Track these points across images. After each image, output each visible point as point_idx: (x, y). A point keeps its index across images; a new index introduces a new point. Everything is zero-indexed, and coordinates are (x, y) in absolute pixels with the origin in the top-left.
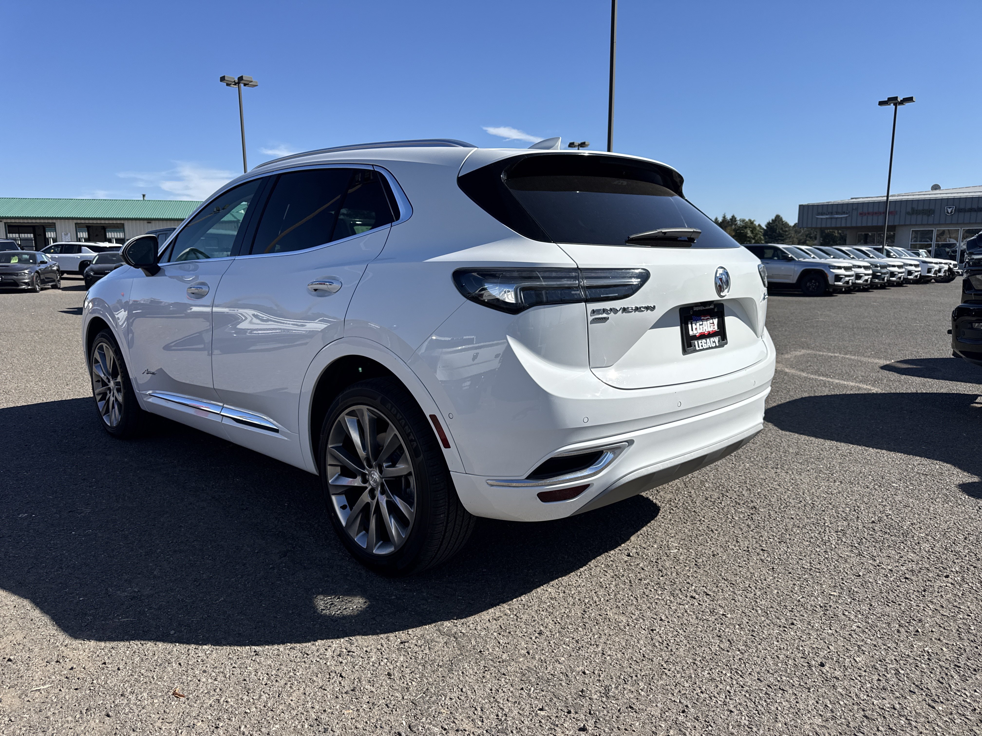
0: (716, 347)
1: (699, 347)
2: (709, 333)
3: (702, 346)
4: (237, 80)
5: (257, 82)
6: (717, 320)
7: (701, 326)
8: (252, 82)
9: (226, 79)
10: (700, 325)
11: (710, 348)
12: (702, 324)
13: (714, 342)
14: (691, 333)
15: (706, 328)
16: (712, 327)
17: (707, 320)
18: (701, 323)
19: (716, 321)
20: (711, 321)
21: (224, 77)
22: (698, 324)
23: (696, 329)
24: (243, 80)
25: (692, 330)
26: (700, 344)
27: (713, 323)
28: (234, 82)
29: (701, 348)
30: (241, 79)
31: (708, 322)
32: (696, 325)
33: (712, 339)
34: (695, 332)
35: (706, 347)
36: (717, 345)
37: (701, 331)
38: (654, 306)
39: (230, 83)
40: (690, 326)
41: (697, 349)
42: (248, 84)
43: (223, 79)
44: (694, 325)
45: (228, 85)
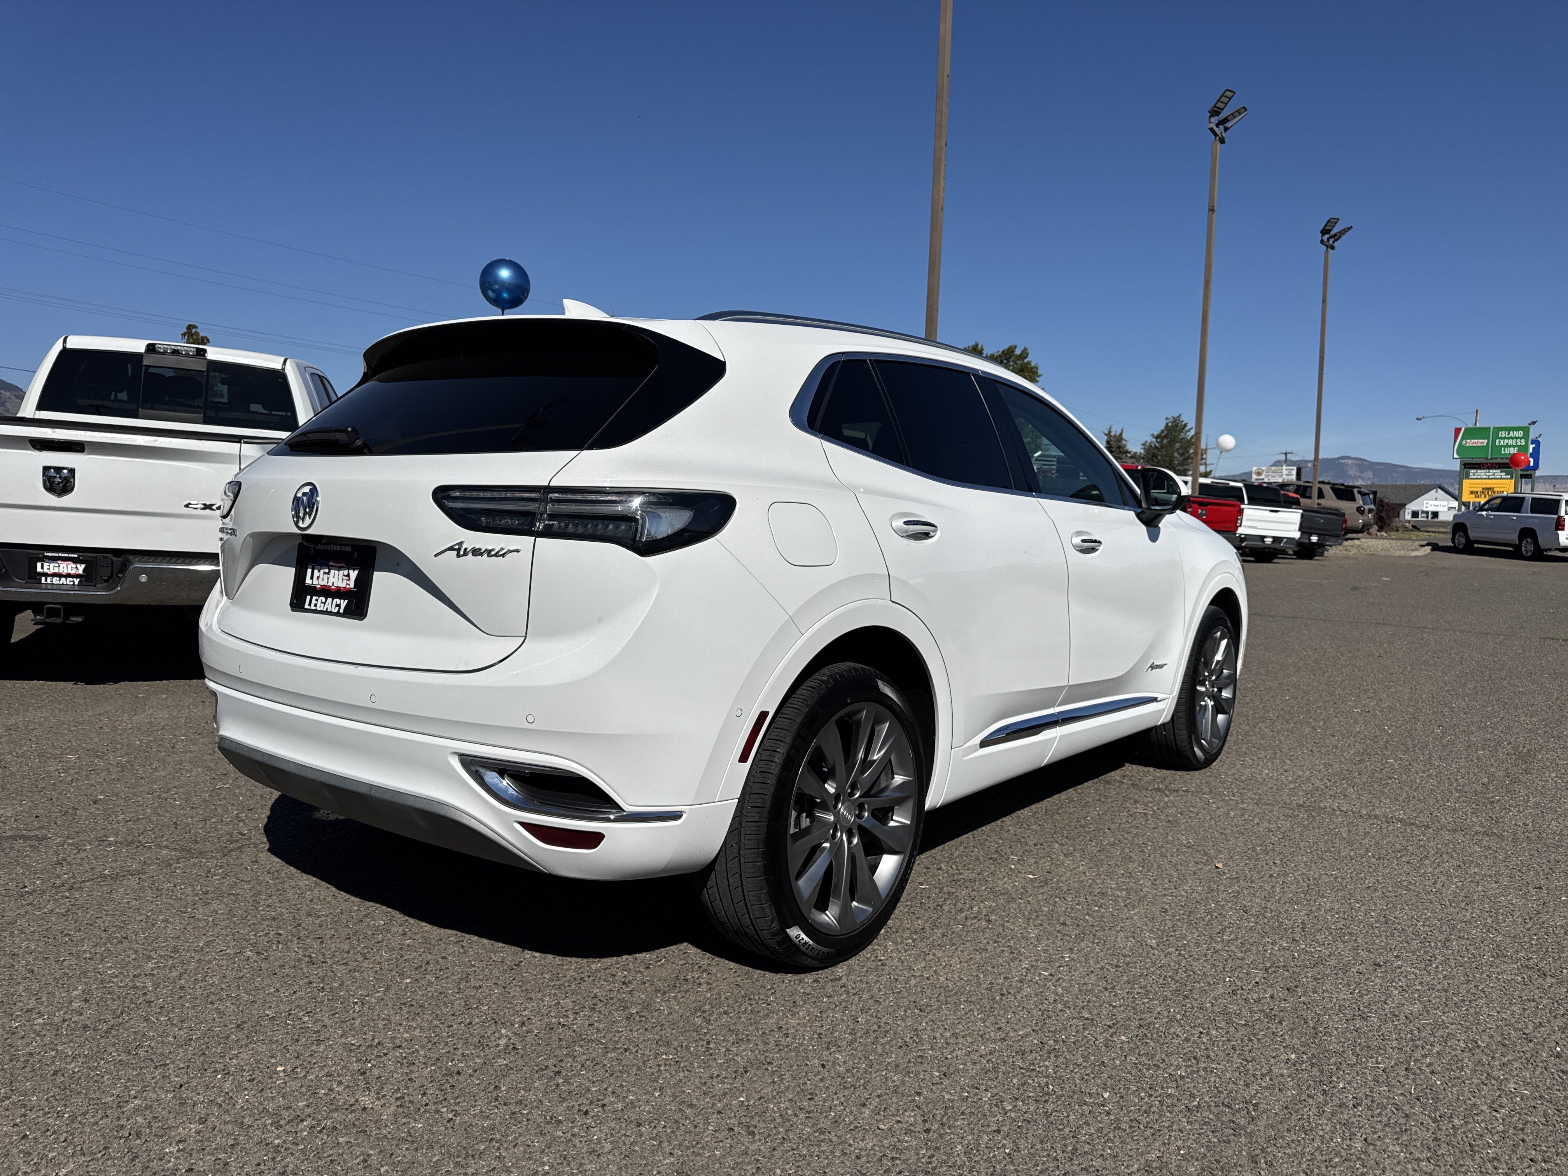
0: (338, 614)
1: (310, 605)
2: (338, 588)
3: (316, 605)
6: (356, 572)
7: (326, 576)
10: (325, 573)
11: (326, 613)
12: (328, 573)
13: (339, 606)
14: (308, 581)
15: (335, 580)
16: (345, 581)
17: (339, 569)
18: (327, 571)
19: (354, 574)
20: (346, 572)
22: (322, 571)
23: (318, 578)
25: (312, 578)
26: (314, 602)
27: (348, 576)
29: (313, 607)
31: (341, 572)
32: (319, 571)
33: (337, 601)
34: (315, 582)
35: (321, 609)
36: (341, 611)
37: (324, 583)
40: (309, 571)
41: (307, 606)
44: (316, 571)
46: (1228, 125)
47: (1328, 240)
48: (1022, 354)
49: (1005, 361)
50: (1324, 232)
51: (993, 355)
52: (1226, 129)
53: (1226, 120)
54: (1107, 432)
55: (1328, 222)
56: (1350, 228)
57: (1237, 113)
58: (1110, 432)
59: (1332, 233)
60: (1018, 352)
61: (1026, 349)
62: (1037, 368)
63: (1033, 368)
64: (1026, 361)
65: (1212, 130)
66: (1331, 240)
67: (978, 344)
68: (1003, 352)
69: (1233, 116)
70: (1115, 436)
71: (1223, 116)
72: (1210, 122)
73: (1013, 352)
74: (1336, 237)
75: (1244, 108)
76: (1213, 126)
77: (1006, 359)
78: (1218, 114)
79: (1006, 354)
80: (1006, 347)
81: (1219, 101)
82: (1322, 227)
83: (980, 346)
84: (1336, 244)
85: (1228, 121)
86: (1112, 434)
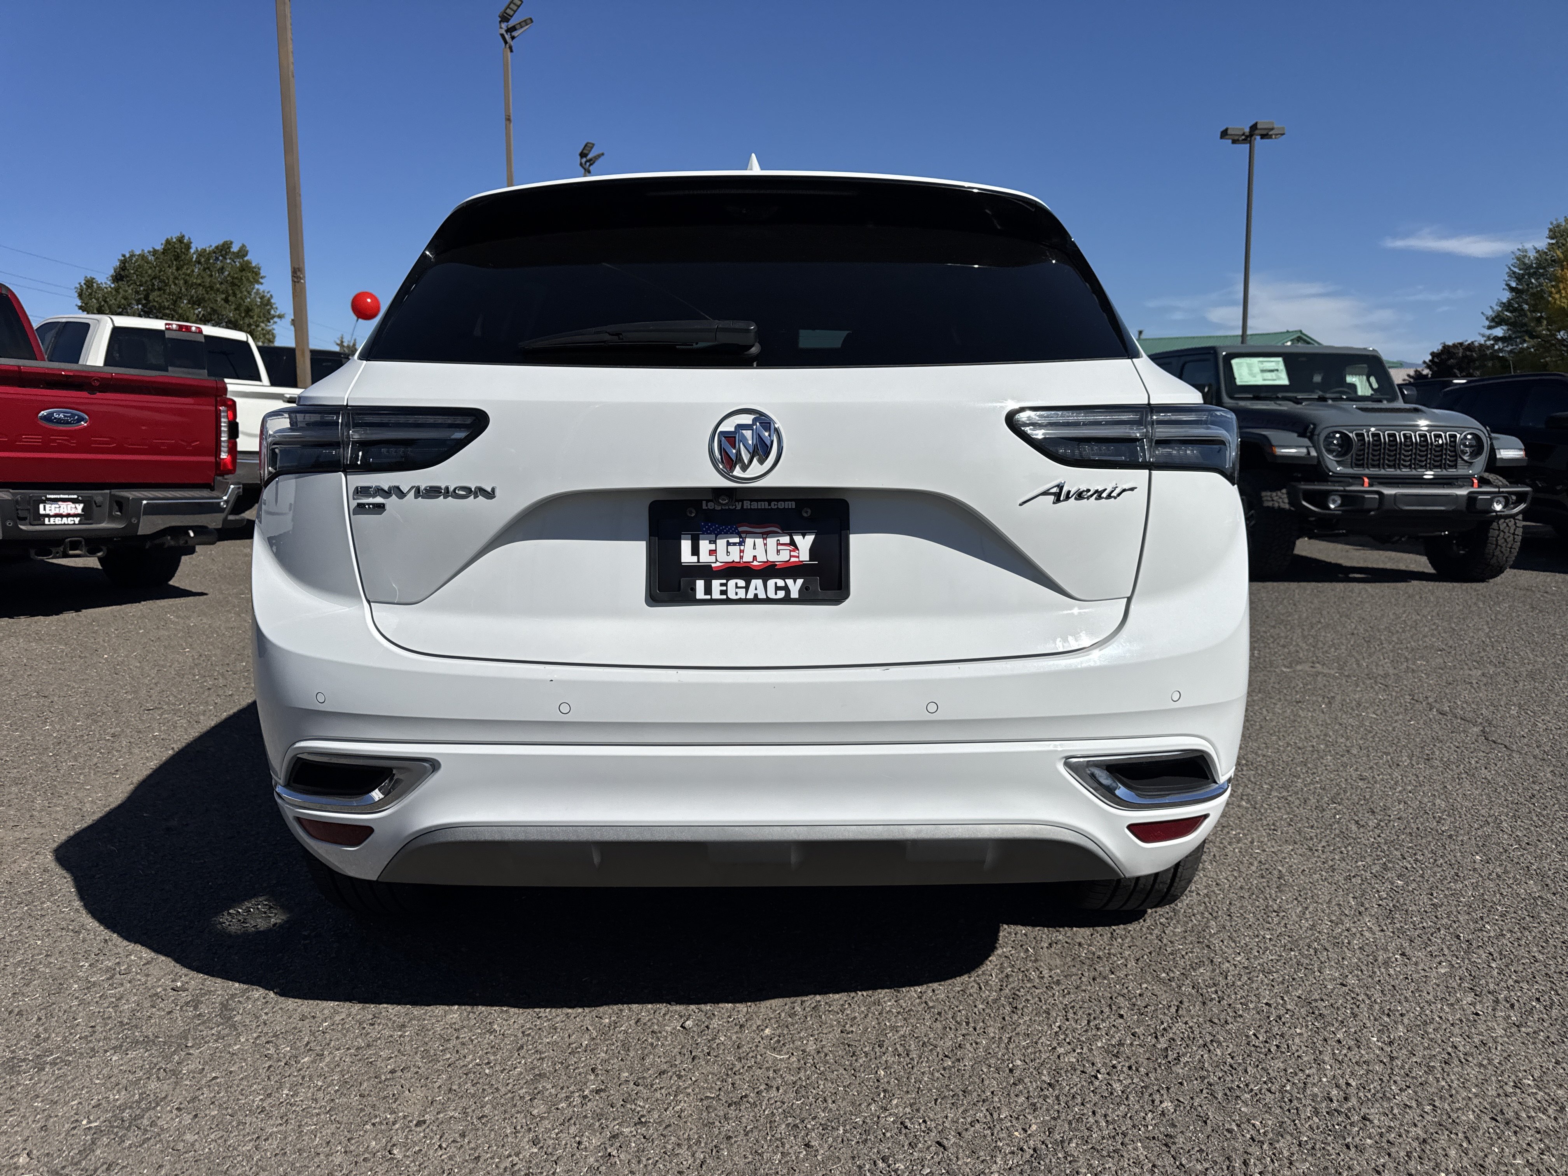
0: (789, 601)
1: (708, 593)
3: (724, 592)
4: (1247, 130)
5: (1283, 128)
8: (1272, 129)
9: (1229, 132)
13: (783, 588)
21: (1227, 130)
24: (1256, 129)
26: (717, 588)
28: (1243, 134)
29: (718, 596)
30: (1254, 127)
33: (776, 582)
36: (795, 596)
38: (493, 490)
39: (1236, 138)
41: (704, 597)
42: (1267, 134)
43: (1224, 134)
45: (1234, 142)
46: (515, 34)
47: (586, 163)
48: (240, 251)
49: (221, 258)
50: (583, 155)
51: (205, 250)
52: (513, 38)
53: (514, 29)
54: (339, 342)
55: (586, 146)
56: (603, 154)
57: (523, 24)
58: (342, 342)
59: (589, 157)
60: (235, 248)
61: (243, 246)
62: (259, 269)
63: (255, 267)
64: (246, 259)
65: (502, 35)
66: (588, 164)
67: (183, 236)
68: (217, 247)
69: (521, 25)
70: (348, 347)
71: (511, 23)
72: (501, 28)
73: (229, 248)
74: (591, 162)
75: (531, 19)
76: (503, 32)
77: (222, 256)
78: (507, 20)
79: (222, 250)
80: (221, 242)
81: (508, 7)
82: (580, 151)
83: (187, 238)
84: (591, 168)
85: (516, 30)
86: (345, 344)
